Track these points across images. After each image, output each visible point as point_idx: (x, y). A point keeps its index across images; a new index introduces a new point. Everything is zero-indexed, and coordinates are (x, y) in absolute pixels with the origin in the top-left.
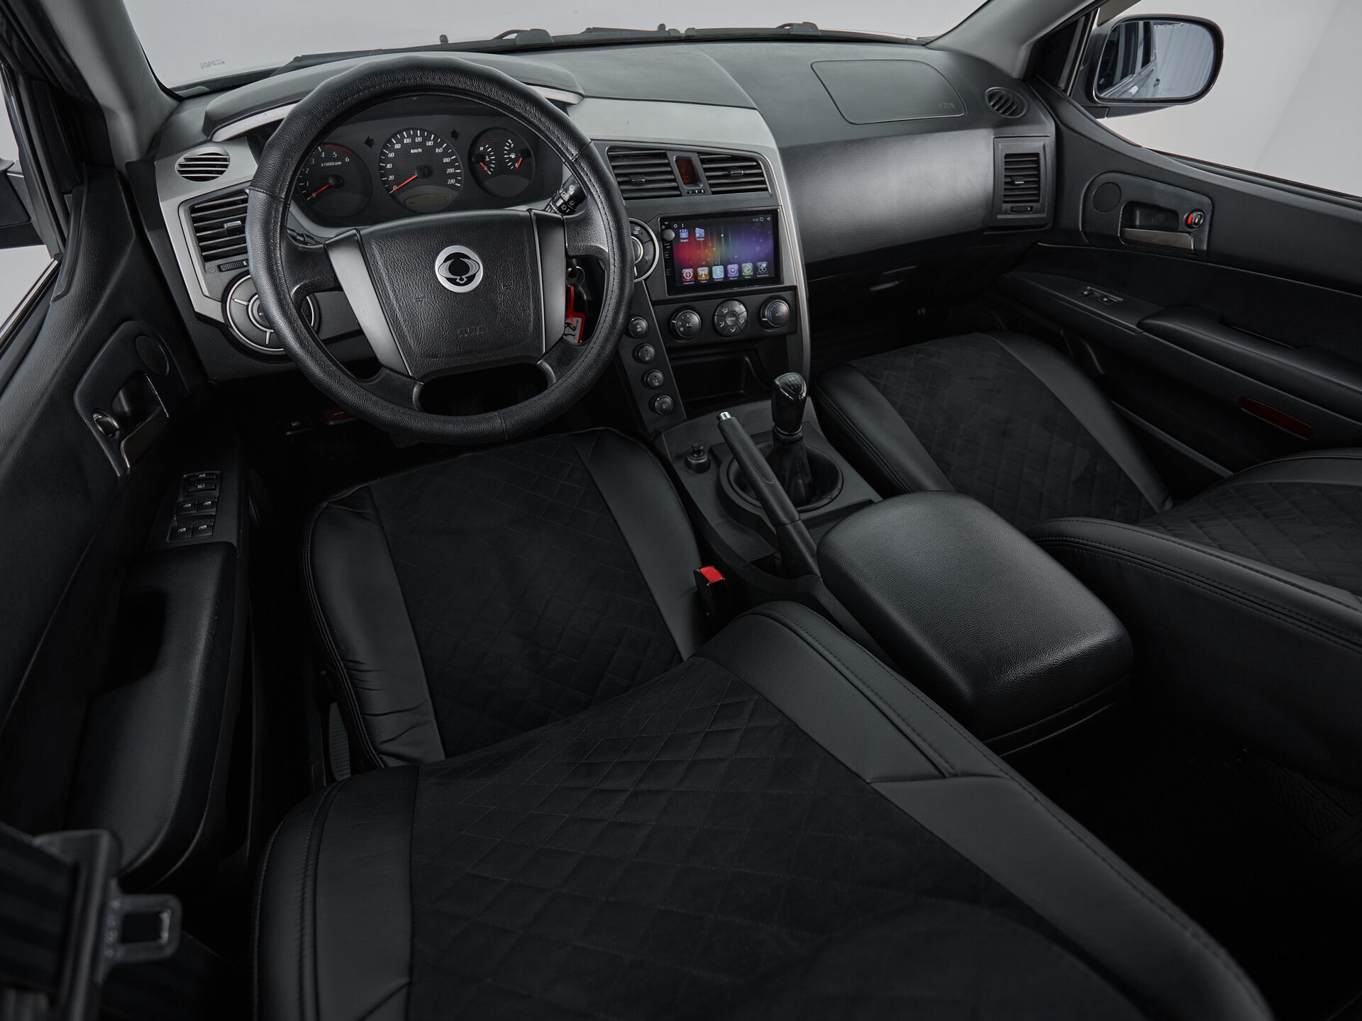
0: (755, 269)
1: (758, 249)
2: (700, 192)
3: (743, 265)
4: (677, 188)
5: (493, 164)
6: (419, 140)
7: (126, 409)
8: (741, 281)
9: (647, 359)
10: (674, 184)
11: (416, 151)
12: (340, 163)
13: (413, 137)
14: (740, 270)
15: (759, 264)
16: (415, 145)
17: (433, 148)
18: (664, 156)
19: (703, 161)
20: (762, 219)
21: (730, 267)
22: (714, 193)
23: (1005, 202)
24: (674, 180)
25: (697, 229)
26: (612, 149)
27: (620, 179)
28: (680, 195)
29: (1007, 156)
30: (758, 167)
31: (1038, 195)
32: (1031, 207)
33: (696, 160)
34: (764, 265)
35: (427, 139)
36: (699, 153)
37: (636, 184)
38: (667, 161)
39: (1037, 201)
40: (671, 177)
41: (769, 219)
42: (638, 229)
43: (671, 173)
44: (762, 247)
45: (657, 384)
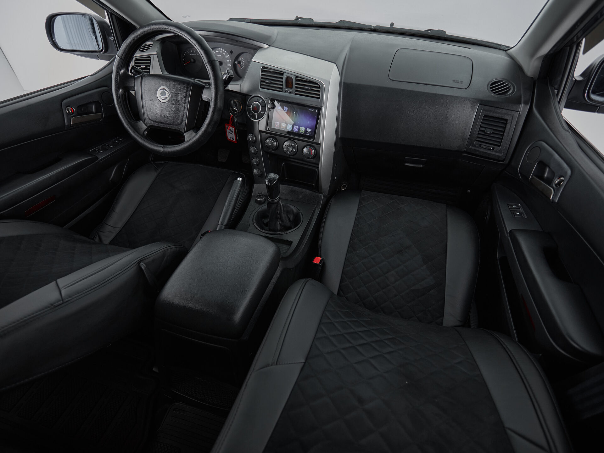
0: (306, 131)
1: (308, 122)
2: (290, 92)
3: (301, 127)
4: (282, 88)
5: (243, 65)
6: (221, 52)
7: (94, 111)
8: (298, 134)
9: (253, 152)
10: (281, 87)
11: (219, 55)
12: (196, 55)
13: (219, 51)
14: (299, 129)
15: (308, 129)
16: (219, 53)
17: (225, 55)
18: (282, 74)
19: (297, 80)
20: (313, 110)
21: (295, 126)
22: (296, 94)
23: (476, 140)
24: (282, 85)
25: (285, 107)
26: (264, 67)
27: (262, 80)
28: (282, 92)
29: (485, 116)
30: (319, 88)
31: (500, 143)
32: (493, 149)
33: (294, 78)
34: (310, 130)
35: (223, 52)
36: (296, 77)
37: (266, 83)
38: (282, 77)
39: (499, 146)
40: (281, 83)
41: (316, 111)
42: (261, 100)
43: (282, 82)
44: (309, 122)
45: (255, 163)
